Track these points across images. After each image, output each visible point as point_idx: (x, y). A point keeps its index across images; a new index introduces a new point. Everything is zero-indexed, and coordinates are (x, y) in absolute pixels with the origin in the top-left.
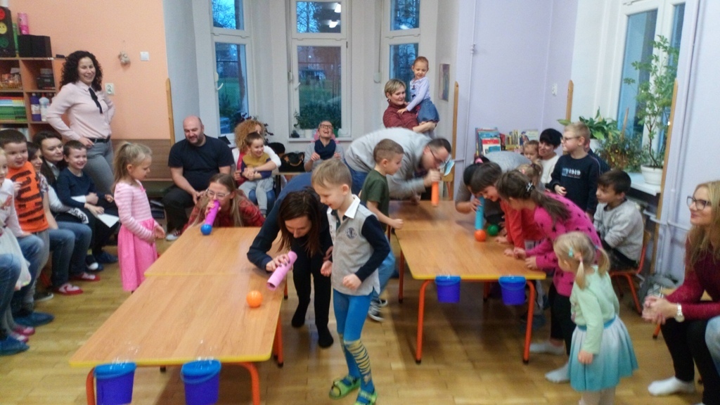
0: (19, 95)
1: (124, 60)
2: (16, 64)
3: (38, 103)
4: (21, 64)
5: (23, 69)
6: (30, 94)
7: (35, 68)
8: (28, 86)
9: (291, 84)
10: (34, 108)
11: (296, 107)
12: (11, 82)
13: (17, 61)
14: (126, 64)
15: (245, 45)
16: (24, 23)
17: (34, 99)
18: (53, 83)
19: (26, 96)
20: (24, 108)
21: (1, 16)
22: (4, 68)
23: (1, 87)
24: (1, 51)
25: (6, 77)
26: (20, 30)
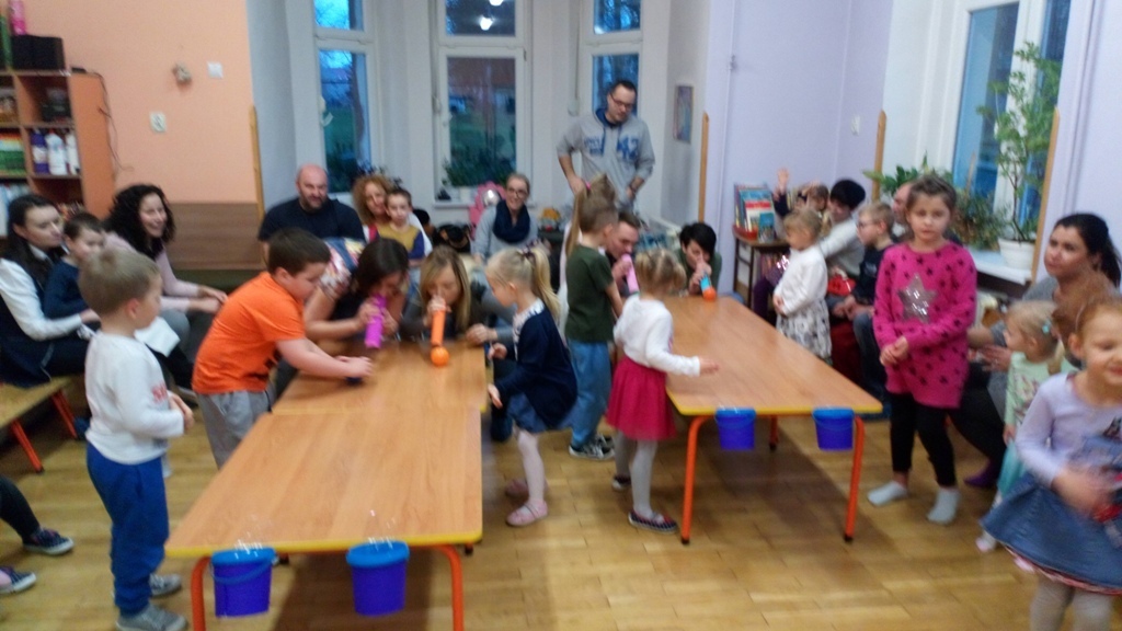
0: (13, 132)
1: (181, 75)
2: (9, 82)
3: (44, 145)
4: (17, 82)
5: (19, 91)
6: (30, 131)
7: (38, 88)
8: (26, 117)
9: (438, 117)
10: (38, 153)
11: (445, 153)
13: (10, 77)
14: (184, 83)
15: (364, 55)
16: (17, 15)
17: (38, 139)
18: (67, 113)
19: (25, 134)
20: (21, 153)
26: (13, 27)
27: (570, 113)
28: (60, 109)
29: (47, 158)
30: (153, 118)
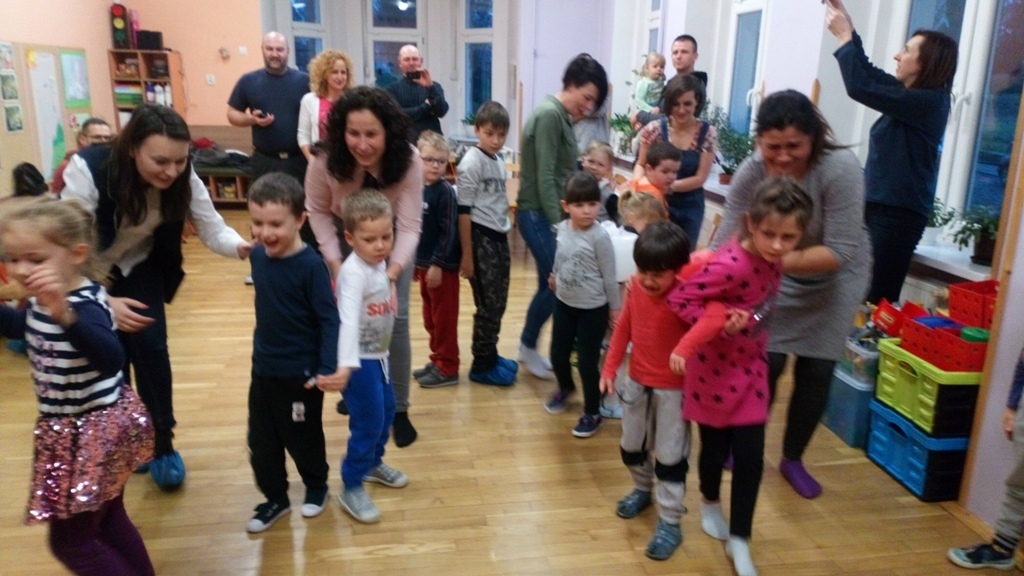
0: (137, 84)
1: (225, 54)
2: (134, 56)
3: (153, 91)
4: (139, 56)
5: (141, 61)
7: (149, 59)
8: (144, 77)
9: (367, 79)
10: (150, 95)
12: (128, 71)
13: (136, 54)
14: (225, 58)
16: (134, 18)
17: (150, 88)
18: (167, 74)
19: (143, 85)
20: (141, 95)
21: (118, 12)
22: (119, 58)
23: (117, 76)
24: (117, 43)
25: (123, 67)
26: (131, 24)
27: (452, 79)
28: (161, 71)
29: (155, 98)
30: (208, 77)
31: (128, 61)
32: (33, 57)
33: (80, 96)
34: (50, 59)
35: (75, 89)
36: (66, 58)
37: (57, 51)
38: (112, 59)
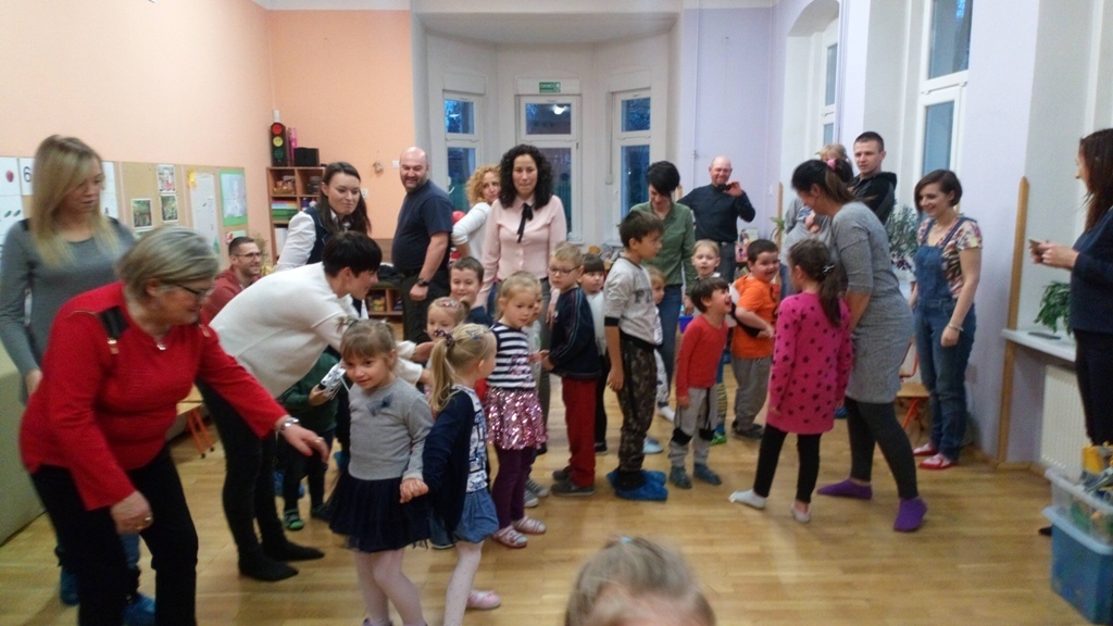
0: (293, 199)
1: (378, 168)
2: (291, 173)
4: (296, 172)
5: (297, 177)
6: (301, 198)
7: (305, 176)
8: (299, 194)
12: (285, 188)
13: (293, 171)
14: (379, 172)
15: (474, 149)
16: (293, 136)
19: (298, 200)
21: (278, 130)
22: (277, 175)
23: (275, 193)
24: (275, 161)
25: (280, 183)
26: (290, 142)
27: (607, 184)
31: (286, 178)
32: (194, 176)
33: (238, 214)
34: (211, 179)
35: (233, 207)
36: (225, 178)
37: (216, 171)
38: (270, 177)
